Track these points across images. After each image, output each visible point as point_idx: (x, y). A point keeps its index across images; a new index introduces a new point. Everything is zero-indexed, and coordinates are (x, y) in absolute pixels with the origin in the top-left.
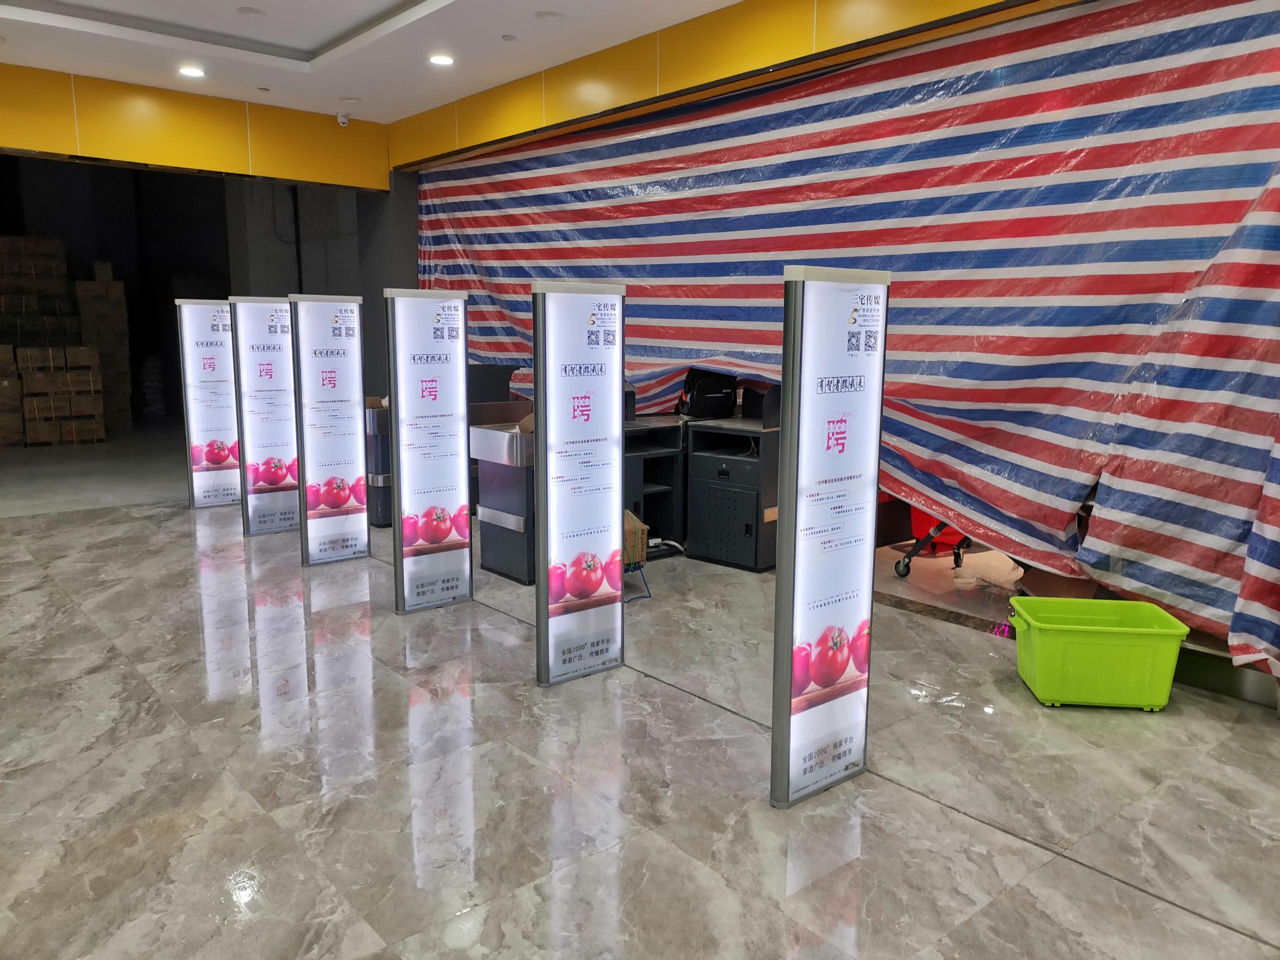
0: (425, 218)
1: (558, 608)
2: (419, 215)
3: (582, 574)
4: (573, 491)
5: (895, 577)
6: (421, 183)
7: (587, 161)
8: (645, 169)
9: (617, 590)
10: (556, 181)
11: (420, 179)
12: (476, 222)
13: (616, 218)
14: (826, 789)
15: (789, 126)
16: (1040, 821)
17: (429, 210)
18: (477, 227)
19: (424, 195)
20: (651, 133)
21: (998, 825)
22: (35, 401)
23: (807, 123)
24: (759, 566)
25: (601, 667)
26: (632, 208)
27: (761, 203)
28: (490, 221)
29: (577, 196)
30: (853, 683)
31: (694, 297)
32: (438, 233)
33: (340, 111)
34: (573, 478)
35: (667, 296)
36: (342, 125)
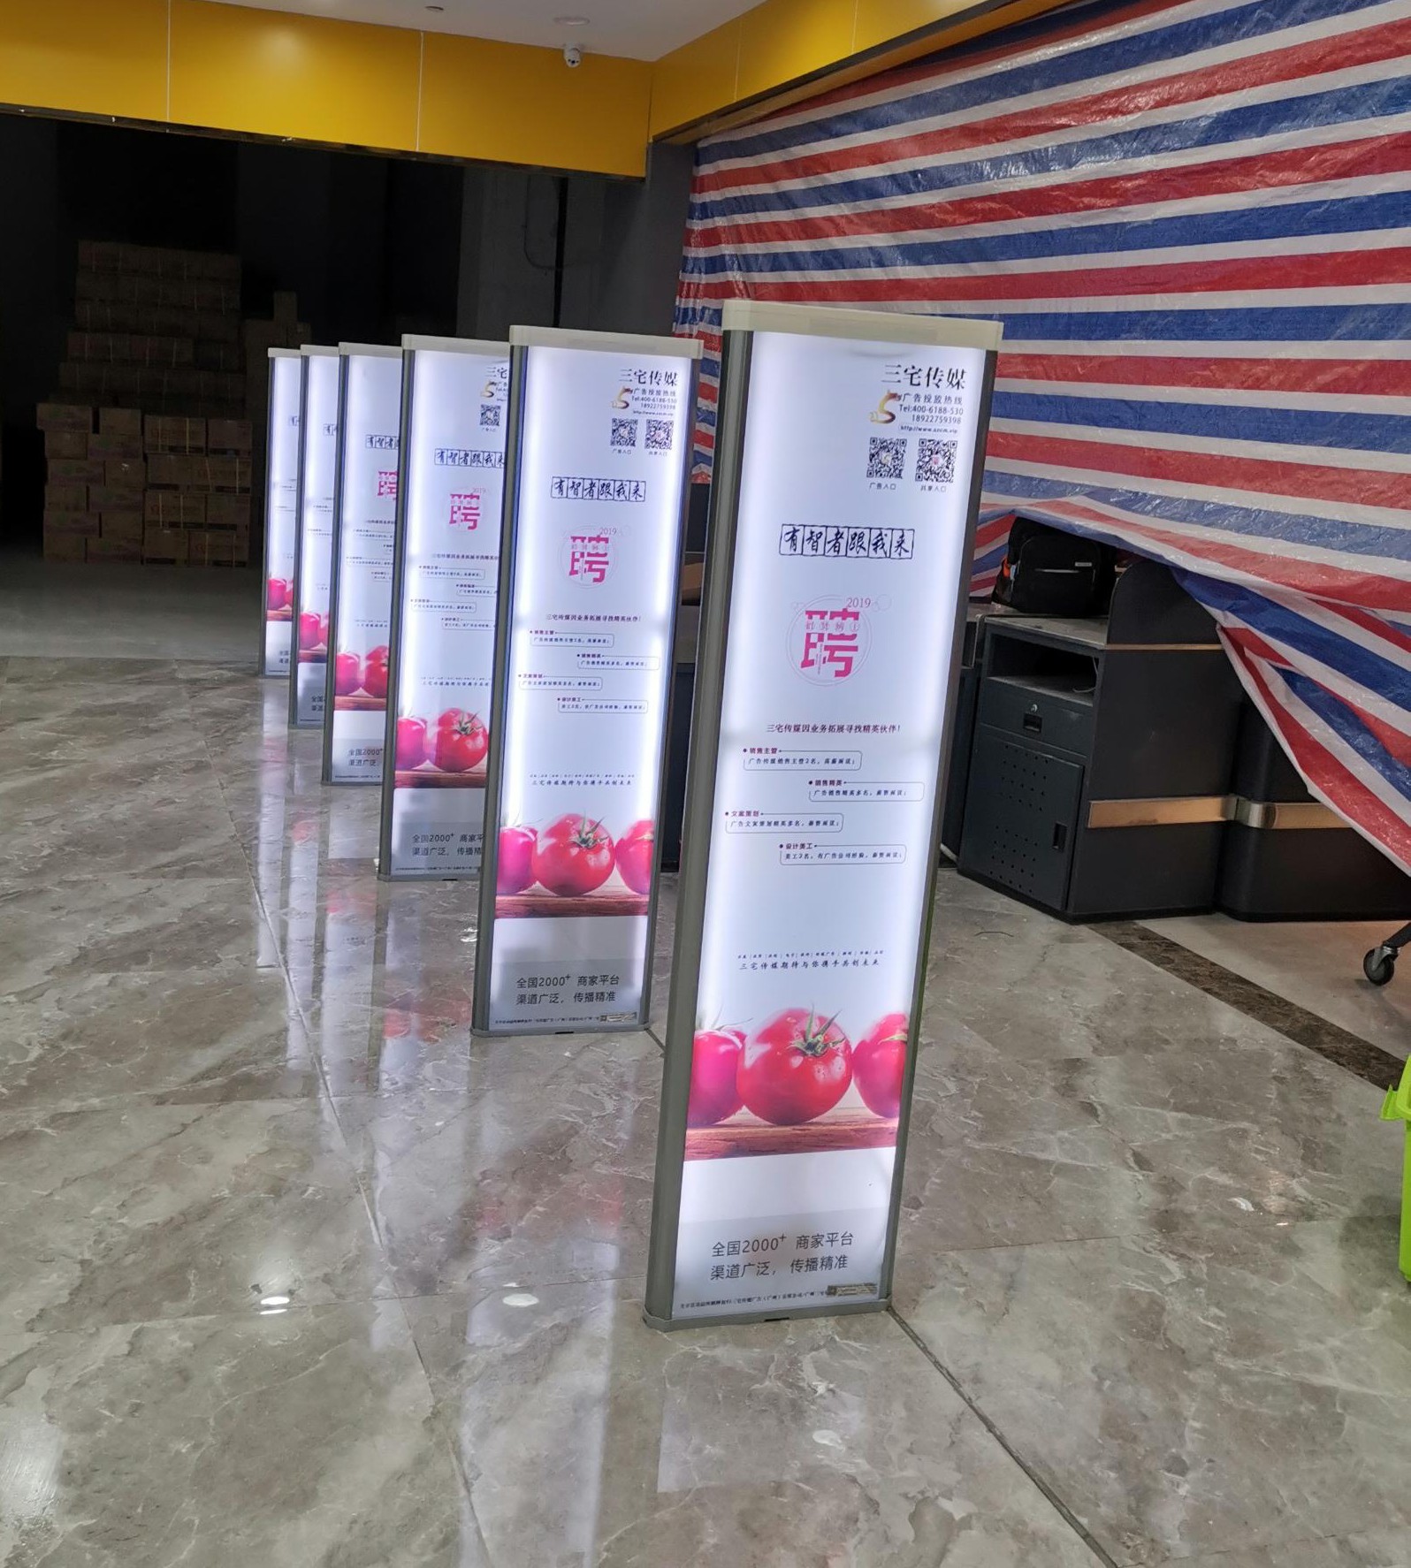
0: (698, 225)
1: (514, 904)
2: (688, 221)
3: (569, 853)
4: (562, 703)
5: (1359, 982)
6: (698, 164)
7: (923, 117)
8: (1006, 130)
9: (641, 893)
10: (875, 155)
11: (698, 156)
12: (758, 233)
13: (953, 224)
14: (773, 1318)
15: (1246, 35)
16: (1142, 1496)
17: (706, 211)
18: (761, 241)
19: (700, 185)
20: (1019, 59)
21: (1045, 1478)
22: (161, 497)
23: (1279, 28)
24: (1070, 912)
25: (595, 1023)
26: (979, 206)
27: (1183, 194)
28: (779, 231)
29: (902, 183)
30: (856, 1131)
31: (1058, 379)
32: (713, 251)
33: (568, 40)
34: (563, 680)
35: (1016, 376)
36: (569, 64)
